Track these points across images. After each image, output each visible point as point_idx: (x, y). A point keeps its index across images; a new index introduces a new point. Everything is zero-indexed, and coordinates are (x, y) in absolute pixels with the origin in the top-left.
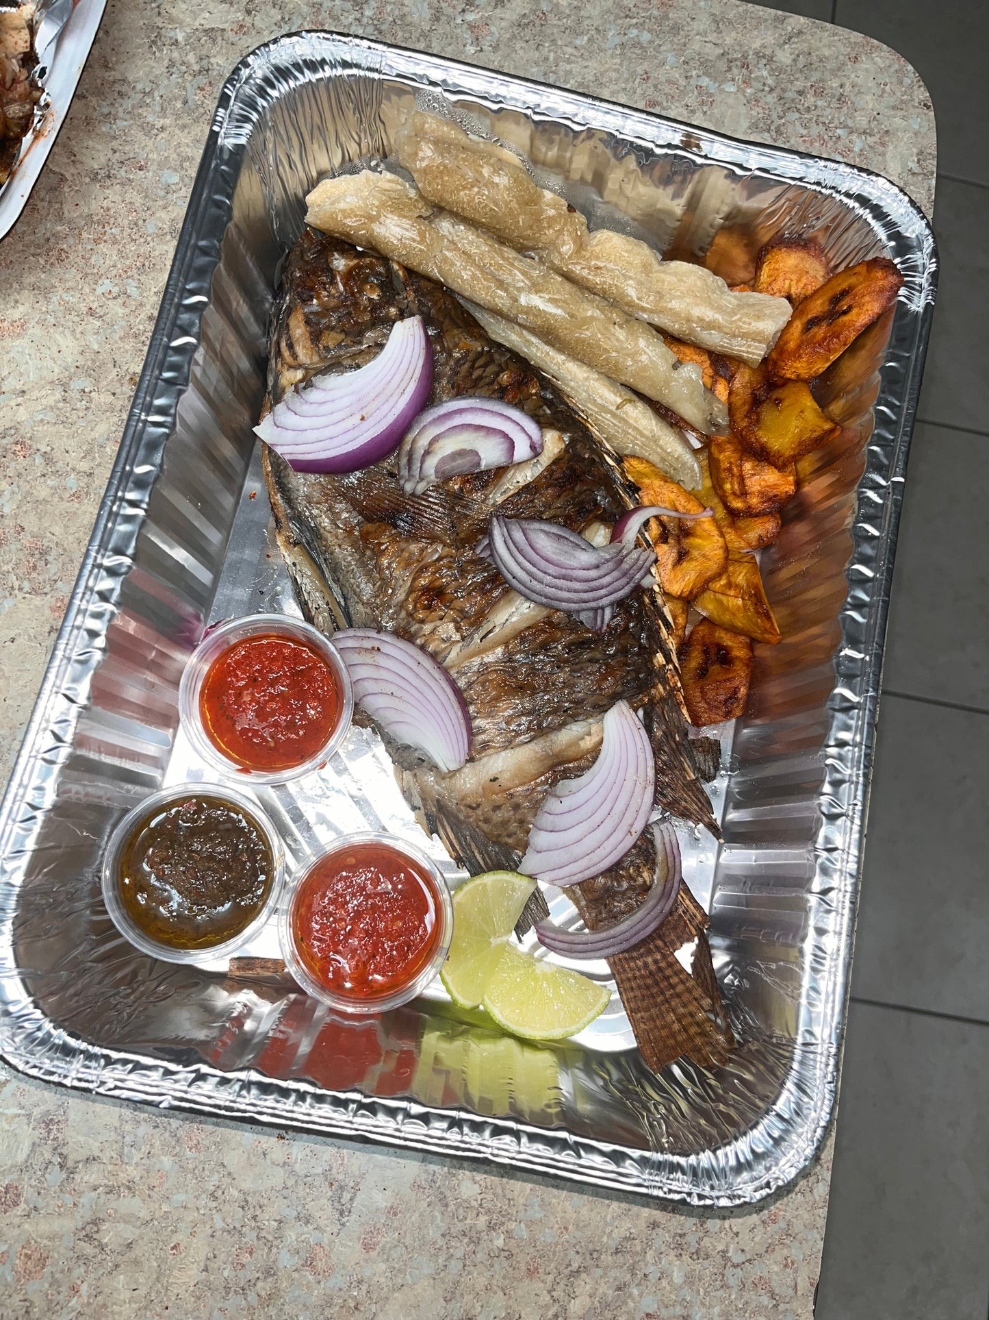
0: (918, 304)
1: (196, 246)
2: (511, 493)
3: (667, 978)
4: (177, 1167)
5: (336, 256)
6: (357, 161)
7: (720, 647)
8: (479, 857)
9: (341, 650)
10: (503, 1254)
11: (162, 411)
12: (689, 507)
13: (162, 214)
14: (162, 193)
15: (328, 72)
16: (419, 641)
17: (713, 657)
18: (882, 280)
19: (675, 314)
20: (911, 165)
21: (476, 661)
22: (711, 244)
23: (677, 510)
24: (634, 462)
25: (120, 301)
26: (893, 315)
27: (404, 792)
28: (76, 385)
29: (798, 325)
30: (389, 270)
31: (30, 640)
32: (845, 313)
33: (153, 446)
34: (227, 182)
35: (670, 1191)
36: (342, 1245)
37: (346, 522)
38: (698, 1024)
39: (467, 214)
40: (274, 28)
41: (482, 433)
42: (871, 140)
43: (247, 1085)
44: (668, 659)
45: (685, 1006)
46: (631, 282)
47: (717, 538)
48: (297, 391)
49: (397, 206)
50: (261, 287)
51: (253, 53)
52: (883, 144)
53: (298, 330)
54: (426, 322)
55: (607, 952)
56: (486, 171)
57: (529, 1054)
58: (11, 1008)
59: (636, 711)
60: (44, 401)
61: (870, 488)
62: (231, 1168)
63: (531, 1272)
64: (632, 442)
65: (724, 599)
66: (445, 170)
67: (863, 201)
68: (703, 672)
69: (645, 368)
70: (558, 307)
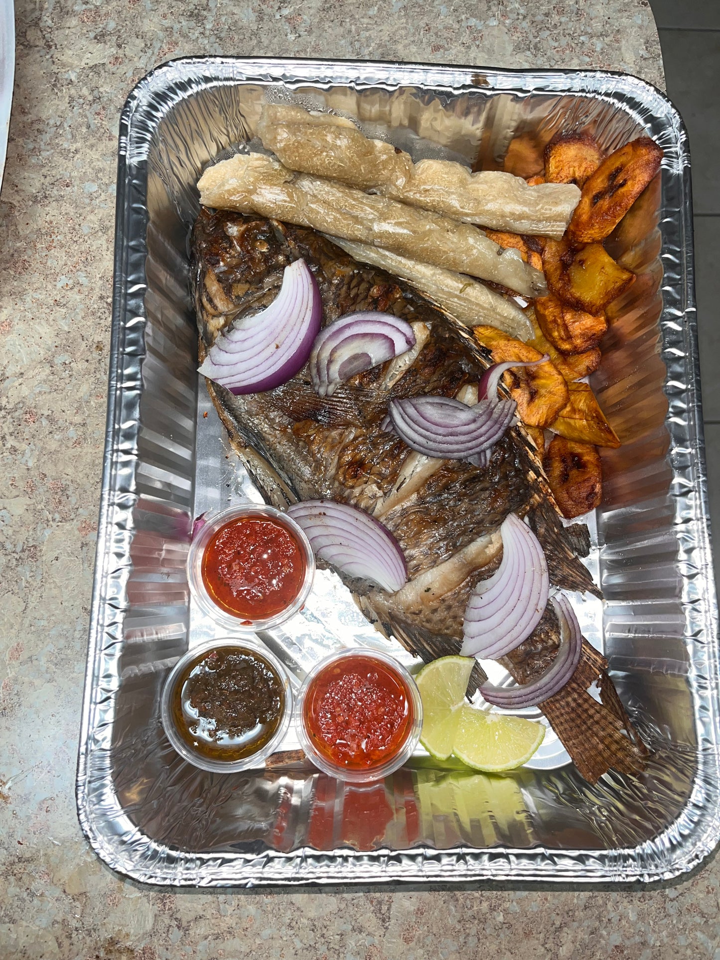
0: (678, 168)
1: (128, 247)
2: (398, 377)
3: (586, 711)
4: (260, 911)
5: (230, 225)
6: (228, 148)
7: (573, 455)
8: (428, 648)
9: (295, 519)
10: (504, 926)
11: (131, 377)
12: (530, 356)
13: (91, 217)
14: (87, 201)
15: (195, 89)
16: (352, 502)
17: (570, 464)
18: (647, 155)
19: (492, 214)
20: (641, 52)
21: (398, 508)
22: (507, 152)
23: (522, 361)
24: (481, 330)
25: (76, 290)
26: (660, 181)
27: (363, 611)
28: (59, 360)
29: (587, 201)
30: (271, 227)
31: (69, 556)
32: (622, 185)
33: (130, 406)
34: (139, 192)
35: (627, 876)
36: (389, 942)
37: (280, 424)
38: (617, 742)
39: (320, 173)
40: (141, 54)
41: (367, 339)
42: (607, 40)
43: (305, 858)
44: (538, 474)
45: (604, 730)
46: (454, 196)
47: (556, 376)
48: (223, 335)
49: (268, 178)
50: (179, 260)
51: (137, 87)
52: (617, 41)
53: (214, 287)
54: (308, 262)
55: (537, 700)
56: (329, 138)
57: (496, 783)
58: (125, 838)
59: (522, 519)
60: (38, 378)
61: (670, 320)
62: (297, 905)
63: (527, 935)
64: (477, 315)
65: (572, 422)
66: (300, 145)
67: (620, 96)
68: (565, 478)
69: (477, 259)
70: (405, 228)
